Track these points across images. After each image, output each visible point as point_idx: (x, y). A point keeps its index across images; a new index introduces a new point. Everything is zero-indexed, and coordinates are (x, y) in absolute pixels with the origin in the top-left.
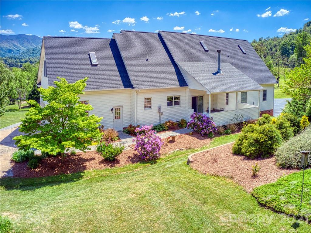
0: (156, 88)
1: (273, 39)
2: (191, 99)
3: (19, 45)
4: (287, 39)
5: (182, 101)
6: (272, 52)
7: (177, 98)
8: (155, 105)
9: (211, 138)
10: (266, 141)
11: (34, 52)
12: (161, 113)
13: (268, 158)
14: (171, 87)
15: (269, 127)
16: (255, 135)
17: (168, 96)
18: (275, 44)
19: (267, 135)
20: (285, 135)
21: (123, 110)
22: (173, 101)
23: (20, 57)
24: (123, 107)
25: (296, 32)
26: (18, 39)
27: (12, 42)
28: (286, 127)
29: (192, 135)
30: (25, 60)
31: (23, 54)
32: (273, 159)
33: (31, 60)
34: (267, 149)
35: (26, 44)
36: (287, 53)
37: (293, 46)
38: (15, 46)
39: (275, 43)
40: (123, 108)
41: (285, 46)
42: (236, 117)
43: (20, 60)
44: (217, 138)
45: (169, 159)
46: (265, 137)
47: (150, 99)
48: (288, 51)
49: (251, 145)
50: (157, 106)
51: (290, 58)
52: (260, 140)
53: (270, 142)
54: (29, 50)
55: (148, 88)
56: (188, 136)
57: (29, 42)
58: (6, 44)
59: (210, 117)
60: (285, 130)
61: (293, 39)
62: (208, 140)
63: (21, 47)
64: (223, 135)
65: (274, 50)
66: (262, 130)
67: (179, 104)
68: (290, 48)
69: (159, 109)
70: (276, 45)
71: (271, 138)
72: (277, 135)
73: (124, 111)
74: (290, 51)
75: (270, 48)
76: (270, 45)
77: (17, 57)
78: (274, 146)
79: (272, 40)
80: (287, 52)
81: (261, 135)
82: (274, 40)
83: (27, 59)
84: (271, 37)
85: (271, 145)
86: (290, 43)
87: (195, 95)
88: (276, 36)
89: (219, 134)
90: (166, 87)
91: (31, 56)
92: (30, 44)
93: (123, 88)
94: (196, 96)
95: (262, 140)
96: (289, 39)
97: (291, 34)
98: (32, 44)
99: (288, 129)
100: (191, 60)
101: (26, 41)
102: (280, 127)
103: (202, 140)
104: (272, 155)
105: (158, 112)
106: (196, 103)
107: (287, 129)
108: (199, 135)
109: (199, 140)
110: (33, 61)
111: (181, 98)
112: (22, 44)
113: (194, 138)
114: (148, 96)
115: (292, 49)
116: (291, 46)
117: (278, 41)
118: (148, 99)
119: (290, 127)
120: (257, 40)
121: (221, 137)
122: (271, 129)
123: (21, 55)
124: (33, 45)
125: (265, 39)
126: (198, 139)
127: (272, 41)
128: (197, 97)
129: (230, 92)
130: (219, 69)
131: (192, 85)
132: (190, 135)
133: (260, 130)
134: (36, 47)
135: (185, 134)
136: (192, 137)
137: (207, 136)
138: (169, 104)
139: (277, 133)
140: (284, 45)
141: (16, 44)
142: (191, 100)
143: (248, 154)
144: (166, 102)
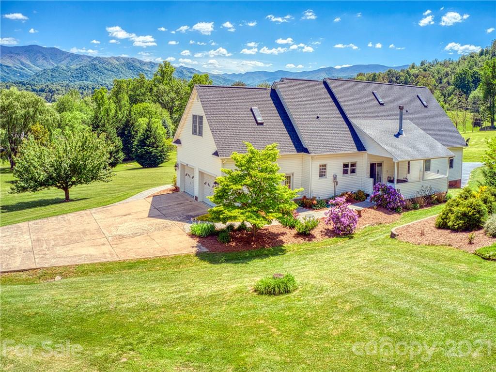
0: (332, 153)
1: (443, 63)
2: (369, 166)
3: (28, 63)
4: (466, 63)
5: (358, 169)
6: (442, 85)
7: (353, 165)
8: (330, 173)
9: (399, 213)
10: (474, 214)
11: (54, 74)
12: (336, 183)
13: (477, 230)
14: (349, 152)
15: (476, 201)
16: (462, 209)
17: (345, 162)
18: (446, 72)
19: (474, 209)
20: (490, 209)
21: (294, 178)
22: (349, 168)
23: (31, 82)
24: (294, 174)
25: (480, 53)
26: (28, 53)
27: (18, 57)
28: (491, 202)
29: (377, 209)
30: (40, 88)
31: (37, 78)
32: (482, 231)
33: (50, 87)
34: (475, 222)
35: (40, 61)
36: (466, 88)
37: (475, 77)
38: (22, 64)
39: (446, 69)
40: (294, 176)
41: (463, 76)
42: (423, 189)
43: (33, 87)
44: (406, 213)
45: (366, 234)
46: (473, 211)
47: (325, 165)
48: (468, 83)
49: (458, 218)
50: (333, 174)
51: (471, 95)
52: (468, 213)
53: (478, 215)
54: (45, 71)
55: (325, 153)
56: (373, 210)
57: (46, 59)
58: (9, 60)
59: (396, 188)
60: (490, 204)
61: (476, 65)
62: (396, 216)
63: (32, 65)
64: (411, 210)
65: (445, 81)
66: (470, 204)
67: (355, 172)
68: (471, 80)
69: (335, 177)
70: (448, 74)
71: (479, 212)
72: (484, 209)
73: (294, 180)
74: (472, 85)
75: (439, 78)
76: (439, 73)
77: (27, 83)
78: (482, 220)
79: (441, 64)
80: (465, 85)
81: (469, 209)
82: (444, 65)
83: (44, 86)
84: (440, 60)
85: (479, 218)
86: (471, 72)
87: (374, 161)
88: (448, 59)
89: (407, 209)
90: (343, 152)
91: (49, 81)
92: (47, 62)
93: (296, 153)
94: (374, 163)
95: (470, 214)
96: (469, 65)
97: (471, 57)
98: (50, 61)
99: (493, 203)
100: (366, 117)
101: (40, 56)
102: (485, 201)
103: (390, 215)
104: (480, 228)
105: (333, 181)
106: (374, 171)
107: (491, 204)
108: (385, 210)
109: (387, 215)
110: (53, 90)
111: (357, 165)
112: (34, 61)
113: (381, 213)
114: (323, 163)
115: (474, 81)
116: (472, 77)
117: (451, 66)
118: (323, 166)
119: (494, 201)
120: (418, 64)
121: (409, 212)
122: (478, 203)
123: (32, 79)
124: (52, 62)
125: (429, 63)
126: (386, 213)
127: (442, 66)
128: (376, 164)
129: (412, 160)
130: (400, 130)
131: (371, 150)
132: (374, 209)
133: (468, 204)
134: (57, 67)
135: (369, 208)
136: (378, 212)
137: (394, 210)
138: (345, 172)
139: (484, 207)
140: (461, 75)
141: (24, 61)
142: (369, 168)
143: (456, 227)
144: (342, 168)
